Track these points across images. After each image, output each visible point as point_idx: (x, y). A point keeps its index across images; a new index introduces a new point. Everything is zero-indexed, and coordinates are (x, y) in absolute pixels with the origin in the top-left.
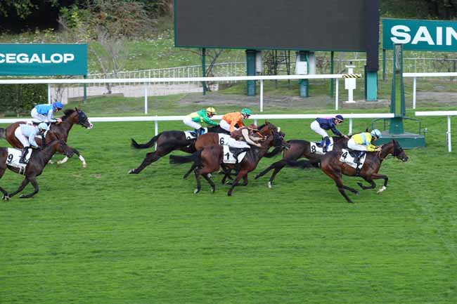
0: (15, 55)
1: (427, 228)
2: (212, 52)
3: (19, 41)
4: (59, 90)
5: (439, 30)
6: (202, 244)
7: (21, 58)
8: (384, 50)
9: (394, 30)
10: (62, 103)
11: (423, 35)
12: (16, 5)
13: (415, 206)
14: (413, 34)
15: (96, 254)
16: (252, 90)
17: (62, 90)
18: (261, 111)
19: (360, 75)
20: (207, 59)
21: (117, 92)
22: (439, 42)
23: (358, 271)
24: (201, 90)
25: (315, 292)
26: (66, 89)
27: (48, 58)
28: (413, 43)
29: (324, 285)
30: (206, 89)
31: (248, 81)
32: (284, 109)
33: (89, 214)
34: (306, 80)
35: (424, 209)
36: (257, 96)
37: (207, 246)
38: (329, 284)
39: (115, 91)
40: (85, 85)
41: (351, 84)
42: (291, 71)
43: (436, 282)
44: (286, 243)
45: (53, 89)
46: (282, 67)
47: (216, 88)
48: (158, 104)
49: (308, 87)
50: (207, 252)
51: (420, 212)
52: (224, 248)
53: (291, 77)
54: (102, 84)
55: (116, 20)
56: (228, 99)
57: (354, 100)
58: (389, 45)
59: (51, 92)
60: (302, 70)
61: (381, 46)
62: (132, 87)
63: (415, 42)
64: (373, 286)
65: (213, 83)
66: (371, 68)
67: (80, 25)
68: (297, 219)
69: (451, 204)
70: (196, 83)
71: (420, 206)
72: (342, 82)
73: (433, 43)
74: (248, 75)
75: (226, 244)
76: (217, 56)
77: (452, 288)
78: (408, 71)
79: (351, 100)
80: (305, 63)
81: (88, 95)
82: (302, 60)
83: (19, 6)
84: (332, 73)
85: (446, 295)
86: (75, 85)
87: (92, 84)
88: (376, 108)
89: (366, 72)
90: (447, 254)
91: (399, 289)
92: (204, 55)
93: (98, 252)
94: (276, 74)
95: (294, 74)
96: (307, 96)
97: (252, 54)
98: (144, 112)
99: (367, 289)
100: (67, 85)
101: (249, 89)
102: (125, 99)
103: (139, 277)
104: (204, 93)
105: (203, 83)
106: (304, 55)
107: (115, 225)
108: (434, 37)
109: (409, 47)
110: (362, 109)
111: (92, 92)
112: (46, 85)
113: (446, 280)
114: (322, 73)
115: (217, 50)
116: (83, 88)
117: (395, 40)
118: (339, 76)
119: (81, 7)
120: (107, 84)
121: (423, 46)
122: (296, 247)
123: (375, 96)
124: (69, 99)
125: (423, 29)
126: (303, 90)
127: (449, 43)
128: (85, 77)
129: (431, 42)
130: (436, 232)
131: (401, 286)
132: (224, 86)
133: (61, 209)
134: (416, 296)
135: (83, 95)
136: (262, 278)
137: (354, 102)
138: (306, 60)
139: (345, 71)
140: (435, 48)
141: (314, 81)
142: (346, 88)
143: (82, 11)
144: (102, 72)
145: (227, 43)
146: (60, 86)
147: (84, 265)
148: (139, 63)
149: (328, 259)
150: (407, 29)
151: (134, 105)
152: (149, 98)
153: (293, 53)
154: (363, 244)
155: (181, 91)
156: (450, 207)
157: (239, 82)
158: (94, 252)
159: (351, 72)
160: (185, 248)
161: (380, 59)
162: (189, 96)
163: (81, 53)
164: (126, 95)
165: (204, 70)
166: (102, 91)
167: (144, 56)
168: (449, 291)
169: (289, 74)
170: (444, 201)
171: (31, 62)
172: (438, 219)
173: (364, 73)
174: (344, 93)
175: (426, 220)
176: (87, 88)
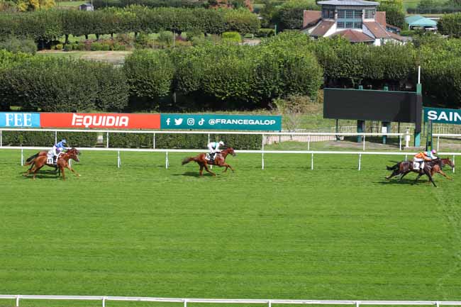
0: (248, 120)
1: (439, 208)
2: (340, 121)
5: (451, 113)
7: (250, 122)
8: (424, 123)
9: (429, 113)
10: (269, 144)
12: (252, 97)
14: (438, 115)
17: (269, 137)
18: (364, 150)
19: (412, 134)
20: (338, 124)
22: (451, 120)
24: (335, 139)
25: (385, 238)
26: (271, 137)
27: (263, 122)
29: (388, 234)
30: (338, 139)
31: (358, 135)
32: (375, 150)
34: (386, 136)
35: (439, 200)
38: (391, 234)
39: (294, 139)
40: (280, 136)
41: (408, 138)
42: (379, 131)
43: (443, 235)
44: (372, 214)
45: (265, 137)
46: (374, 129)
47: (343, 138)
48: (314, 146)
49: (387, 139)
50: (333, 216)
53: (379, 134)
54: (288, 135)
55: (297, 105)
56: (348, 144)
57: (409, 146)
58: (426, 120)
60: (384, 131)
61: (423, 121)
62: (303, 137)
63: (439, 119)
65: (341, 136)
66: (417, 132)
67: (278, 106)
69: (452, 198)
70: (333, 135)
72: (403, 137)
74: (358, 132)
76: (343, 123)
78: (435, 133)
79: (407, 146)
80: (386, 128)
81: (281, 140)
82: (384, 126)
84: (399, 133)
86: (276, 135)
87: (284, 135)
88: (419, 150)
89: (415, 133)
92: (337, 122)
94: (371, 133)
95: (381, 132)
96: (386, 144)
97: (360, 123)
98: (307, 149)
100: (271, 135)
101: (358, 139)
102: (299, 143)
105: (337, 135)
106: (385, 124)
108: (448, 117)
109: (436, 121)
110: (412, 151)
111: (283, 139)
112: (261, 135)
113: (447, 234)
117: (429, 118)
118: (402, 134)
119: (281, 98)
120: (291, 135)
121: (443, 121)
123: (419, 144)
124: (272, 142)
125: (443, 113)
126: (384, 140)
127: (455, 120)
128: (280, 131)
129: (447, 119)
132: (346, 137)
135: (279, 140)
138: (386, 126)
139: (405, 132)
140: (449, 122)
141: (390, 136)
142: (405, 140)
143: (282, 100)
144: (289, 129)
145: (348, 116)
146: (268, 135)
147: (274, 221)
148: (307, 126)
150: (435, 113)
151: (302, 146)
152: (310, 142)
153: (380, 123)
157: (354, 136)
159: (408, 132)
161: (422, 127)
162: (329, 142)
163: (278, 119)
164: (300, 141)
165: (337, 129)
166: (287, 139)
167: (310, 122)
171: (255, 124)
174: (404, 143)
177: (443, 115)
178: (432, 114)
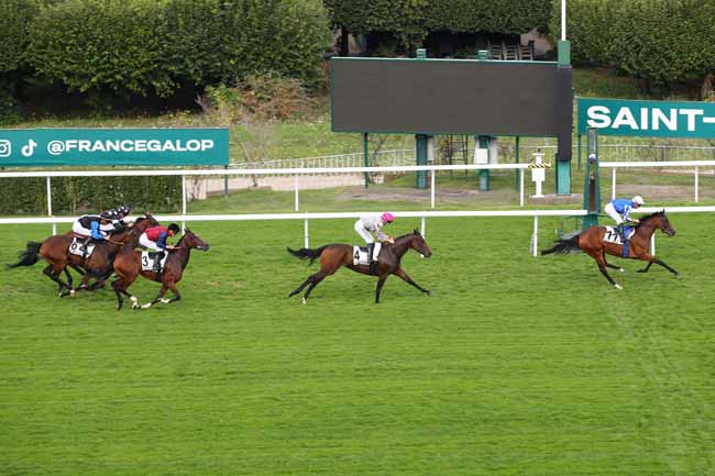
1: (620, 344)
2: (375, 137)
3: (157, 126)
4: (196, 183)
5: (644, 112)
6: (355, 365)
8: (580, 136)
9: (591, 112)
10: (200, 198)
11: (625, 118)
12: (154, 83)
13: (608, 320)
14: (613, 116)
15: (230, 376)
16: (422, 183)
17: (199, 182)
18: (433, 206)
19: (549, 165)
20: (369, 145)
21: (265, 185)
22: (644, 126)
23: (537, 397)
24: (363, 182)
26: (205, 181)
28: (613, 127)
29: (496, 413)
30: (369, 181)
31: (418, 172)
32: (460, 205)
33: (224, 328)
34: (487, 171)
35: (619, 323)
36: (428, 190)
37: (358, 367)
38: (503, 412)
39: (261, 183)
40: (226, 177)
41: (539, 176)
42: (469, 159)
43: (629, 410)
44: (454, 363)
45: (189, 181)
46: (458, 155)
47: (380, 180)
48: (310, 199)
49: (489, 179)
51: (613, 326)
52: (380, 369)
53: (469, 167)
54: (247, 175)
55: (269, 100)
56: (395, 192)
57: (543, 193)
58: (584, 129)
59: (187, 185)
60: (481, 158)
61: (576, 131)
62: (282, 179)
63: (615, 126)
64: (553, 415)
65: (377, 174)
66: (563, 156)
67: (222, 106)
68: (468, 335)
69: (650, 317)
70: (357, 173)
71: (615, 320)
72: (528, 173)
73: (637, 127)
74: (418, 164)
75: (384, 364)
76: (382, 142)
77: (647, 417)
78: (606, 160)
79: (539, 194)
80: (486, 150)
81: (229, 187)
82: (481, 147)
83: (158, 85)
84: (517, 162)
85: (640, 425)
86: (216, 177)
87: (235, 176)
88: (568, 204)
89: (557, 160)
90: (643, 376)
91: (585, 418)
92: (366, 141)
93: (232, 373)
94: (451, 164)
95: (472, 163)
96: (488, 189)
97: (423, 139)
98: (294, 208)
99: (547, 418)
100: (205, 177)
101: (419, 181)
102: (273, 193)
103: (278, 403)
104: (367, 185)
105: (366, 173)
106: (485, 141)
107: (254, 341)
108: (638, 120)
109: (608, 131)
110: (552, 204)
111: (234, 185)
112: (180, 177)
113: (641, 408)
114: (506, 163)
115: (382, 135)
116: (223, 180)
117: (592, 123)
118: (526, 166)
119: (229, 85)
120: (253, 175)
121: (625, 130)
122: (466, 369)
123: (568, 189)
124: (207, 193)
125: (625, 111)
126: (483, 182)
127: (655, 126)
128: (226, 167)
129: (634, 126)
130: (631, 350)
131: (586, 414)
132: (390, 177)
133: (192, 322)
134: (604, 426)
135: (223, 188)
136: (424, 405)
137: (543, 196)
138: (486, 147)
139: (533, 160)
140: (640, 132)
141: (496, 171)
142: (533, 180)
143: (230, 89)
144: (248, 160)
146: (197, 178)
147: (215, 388)
148: (292, 151)
149: (503, 382)
150: (606, 110)
151: (283, 200)
152: (300, 192)
153: (471, 139)
154: (546, 365)
155: (339, 184)
156: (651, 321)
157: (408, 172)
158: (228, 373)
159: (539, 161)
160: (334, 369)
161: (575, 145)
162: (349, 189)
164: (275, 189)
165: (366, 158)
166: (247, 184)
167: (302, 142)
168: (644, 420)
169: (466, 163)
170: (643, 314)
172: (636, 336)
173: (554, 162)
174: (531, 185)
175: (620, 337)
176: (229, 181)
177: (625, 116)
178: (598, 115)
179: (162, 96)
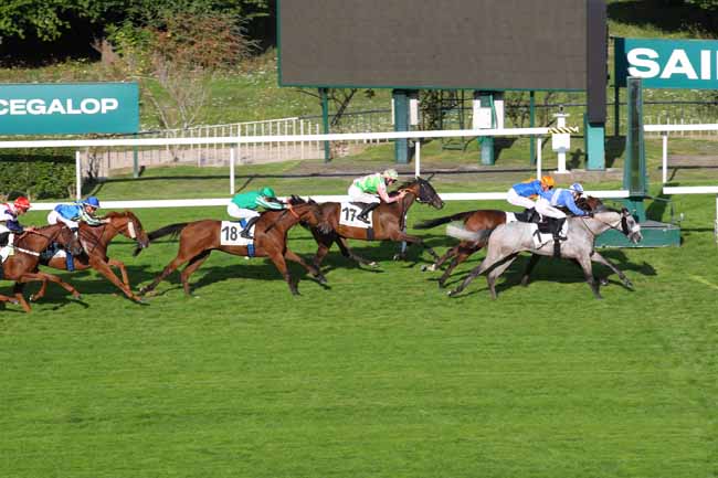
0: (24, 101)
1: (678, 373)
2: (339, 93)
4: (95, 156)
5: (706, 55)
7: (33, 107)
8: (617, 88)
9: (632, 56)
11: (679, 64)
12: (35, 21)
13: (660, 340)
14: (662, 62)
16: (403, 155)
17: (98, 156)
19: (576, 129)
20: (331, 104)
21: (188, 159)
22: (706, 75)
24: (322, 155)
26: (106, 155)
27: (76, 106)
28: (663, 76)
30: (330, 154)
31: (397, 140)
32: (455, 185)
34: (491, 137)
35: (674, 344)
36: (411, 165)
39: (184, 157)
40: (135, 149)
41: (561, 142)
42: (466, 125)
45: (84, 156)
46: (450, 117)
47: (345, 152)
51: (666, 349)
52: (349, 411)
53: (466, 133)
54: (163, 147)
55: (192, 43)
57: (567, 169)
59: (81, 160)
61: (611, 82)
62: (212, 152)
63: (666, 75)
64: (587, 471)
65: (342, 143)
66: (595, 118)
67: (128, 51)
70: (314, 143)
71: (669, 341)
72: (547, 139)
73: (695, 77)
74: (397, 130)
75: (354, 402)
76: (348, 100)
78: (655, 122)
79: (562, 170)
80: (489, 110)
81: (140, 163)
82: (483, 106)
83: (40, 23)
84: (532, 126)
88: (603, 182)
89: (586, 123)
92: (326, 99)
93: (148, 416)
94: (441, 129)
95: (470, 127)
96: (492, 163)
97: (403, 96)
98: (229, 191)
100: (109, 149)
101: (398, 153)
103: (209, 458)
104: (327, 160)
105: (326, 143)
106: (487, 94)
108: (697, 67)
111: (147, 160)
112: (73, 149)
113: (707, 461)
114: (517, 126)
115: (348, 90)
116: (132, 154)
117: (633, 72)
118: (544, 131)
119: (137, 24)
120: (171, 147)
123: (602, 162)
124: (110, 171)
125: (679, 55)
126: (486, 153)
128: (135, 135)
129: (692, 75)
130: (693, 382)
133: (91, 347)
135: (132, 164)
137: (568, 172)
138: (489, 106)
139: (552, 123)
141: (504, 138)
142: (554, 149)
143: (138, 30)
144: (164, 126)
146: (96, 150)
147: (124, 437)
148: (226, 111)
150: (653, 54)
152: (236, 168)
153: (469, 95)
155: (290, 157)
157: (383, 142)
158: (142, 417)
159: (561, 122)
160: (286, 409)
161: (611, 98)
162: (303, 164)
165: (326, 123)
166: (163, 158)
167: (235, 101)
169: (462, 128)
170: (709, 331)
171: (50, 112)
173: (582, 126)
174: (551, 156)
175: (677, 363)
176: (140, 154)
178: (643, 61)
179: (46, 38)
